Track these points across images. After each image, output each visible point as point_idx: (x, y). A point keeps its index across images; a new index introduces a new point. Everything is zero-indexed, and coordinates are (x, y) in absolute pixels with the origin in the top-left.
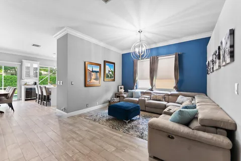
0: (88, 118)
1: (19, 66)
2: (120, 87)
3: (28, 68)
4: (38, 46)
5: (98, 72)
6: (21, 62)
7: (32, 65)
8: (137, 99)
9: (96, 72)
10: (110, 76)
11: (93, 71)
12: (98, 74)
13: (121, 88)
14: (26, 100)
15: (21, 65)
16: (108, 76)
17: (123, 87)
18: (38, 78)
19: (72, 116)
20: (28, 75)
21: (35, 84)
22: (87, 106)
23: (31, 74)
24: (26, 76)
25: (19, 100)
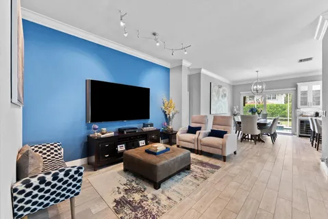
1: (294, 92)
3: (305, 93)
6: (296, 86)
7: (310, 88)
14: (300, 136)
15: (296, 90)
18: (321, 106)
20: (305, 103)
21: (317, 114)
23: (309, 101)
24: (301, 105)
25: (293, 134)
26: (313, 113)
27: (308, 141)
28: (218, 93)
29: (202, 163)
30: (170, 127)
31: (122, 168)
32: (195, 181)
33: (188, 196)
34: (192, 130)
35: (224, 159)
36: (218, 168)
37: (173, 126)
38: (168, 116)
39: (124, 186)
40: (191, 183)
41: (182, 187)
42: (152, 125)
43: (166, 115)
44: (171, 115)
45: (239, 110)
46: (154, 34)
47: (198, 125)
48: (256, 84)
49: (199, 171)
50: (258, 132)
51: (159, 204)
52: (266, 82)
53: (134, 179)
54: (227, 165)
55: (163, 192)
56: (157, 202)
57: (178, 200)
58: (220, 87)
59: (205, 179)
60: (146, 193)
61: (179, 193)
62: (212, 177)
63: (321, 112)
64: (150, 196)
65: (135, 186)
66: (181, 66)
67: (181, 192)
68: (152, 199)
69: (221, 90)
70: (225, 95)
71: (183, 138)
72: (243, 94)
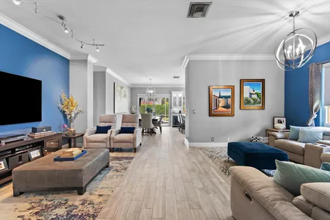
0: (206, 152)
2: (276, 119)
3: (175, 98)
4: (178, 77)
5: (229, 97)
6: (171, 93)
7: (177, 95)
8: (303, 145)
9: (226, 97)
10: (252, 101)
11: (220, 97)
12: (230, 100)
13: (280, 122)
14: (173, 127)
15: (171, 96)
16: (248, 102)
17: (285, 119)
18: (182, 107)
19: (194, 147)
20: (175, 105)
22: (212, 140)
23: (177, 103)
25: (170, 126)
26: (178, 111)
27: (177, 129)
28: (120, 94)
29: (117, 158)
30: (72, 130)
31: (11, 193)
32: (118, 174)
33: (117, 186)
34: (101, 130)
35: (135, 150)
36: (132, 158)
37: (76, 128)
38: (68, 117)
39: (31, 211)
40: (115, 177)
41: (108, 182)
42: (49, 129)
43: (65, 116)
44: (73, 115)
45: (136, 109)
46: (61, 18)
47: (107, 125)
48: (150, 89)
49: (118, 165)
50: (152, 126)
51: (93, 204)
52: (156, 88)
53: (42, 197)
54: (138, 154)
55: (91, 194)
56: (89, 204)
57: (110, 193)
58: (122, 88)
59: (126, 169)
60: (70, 203)
61: (107, 188)
62: (130, 166)
63: (182, 110)
64: (77, 203)
65: (49, 203)
66: (86, 61)
67: (110, 186)
68: (83, 204)
69: (122, 90)
70: (126, 95)
71: (93, 139)
72: (139, 96)
